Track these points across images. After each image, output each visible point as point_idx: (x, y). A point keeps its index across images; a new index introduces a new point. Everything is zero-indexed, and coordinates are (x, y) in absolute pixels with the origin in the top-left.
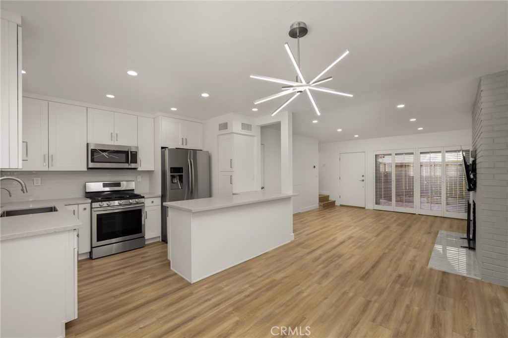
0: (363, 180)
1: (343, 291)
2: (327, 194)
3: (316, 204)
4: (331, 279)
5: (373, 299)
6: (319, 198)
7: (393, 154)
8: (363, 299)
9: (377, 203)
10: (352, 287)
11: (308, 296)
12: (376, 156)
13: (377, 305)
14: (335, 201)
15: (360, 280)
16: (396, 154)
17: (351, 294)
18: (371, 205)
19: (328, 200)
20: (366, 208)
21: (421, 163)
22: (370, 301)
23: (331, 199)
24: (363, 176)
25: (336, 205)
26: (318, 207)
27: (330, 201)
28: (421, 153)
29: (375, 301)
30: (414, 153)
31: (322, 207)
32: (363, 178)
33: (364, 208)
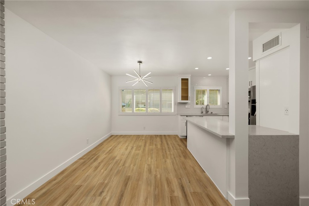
1: (136, 166)
4: (145, 169)
5: (121, 167)
8: (126, 166)
10: (133, 170)
11: (148, 159)
13: (120, 165)
15: (130, 176)
17: (132, 166)
22: (123, 166)
29: (121, 166)
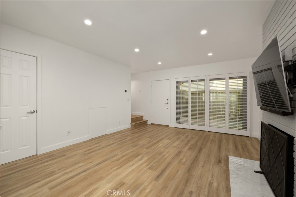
0: (168, 103)
2: (142, 115)
3: (127, 124)
6: (131, 119)
7: (190, 81)
9: (178, 122)
12: (177, 82)
14: (147, 121)
16: (192, 81)
18: (173, 124)
19: (142, 120)
20: (169, 126)
21: (210, 91)
23: (145, 118)
24: (168, 100)
25: (148, 123)
26: (130, 127)
27: (144, 121)
28: (211, 80)
30: (205, 80)
31: (133, 127)
32: (167, 102)
33: (168, 126)
